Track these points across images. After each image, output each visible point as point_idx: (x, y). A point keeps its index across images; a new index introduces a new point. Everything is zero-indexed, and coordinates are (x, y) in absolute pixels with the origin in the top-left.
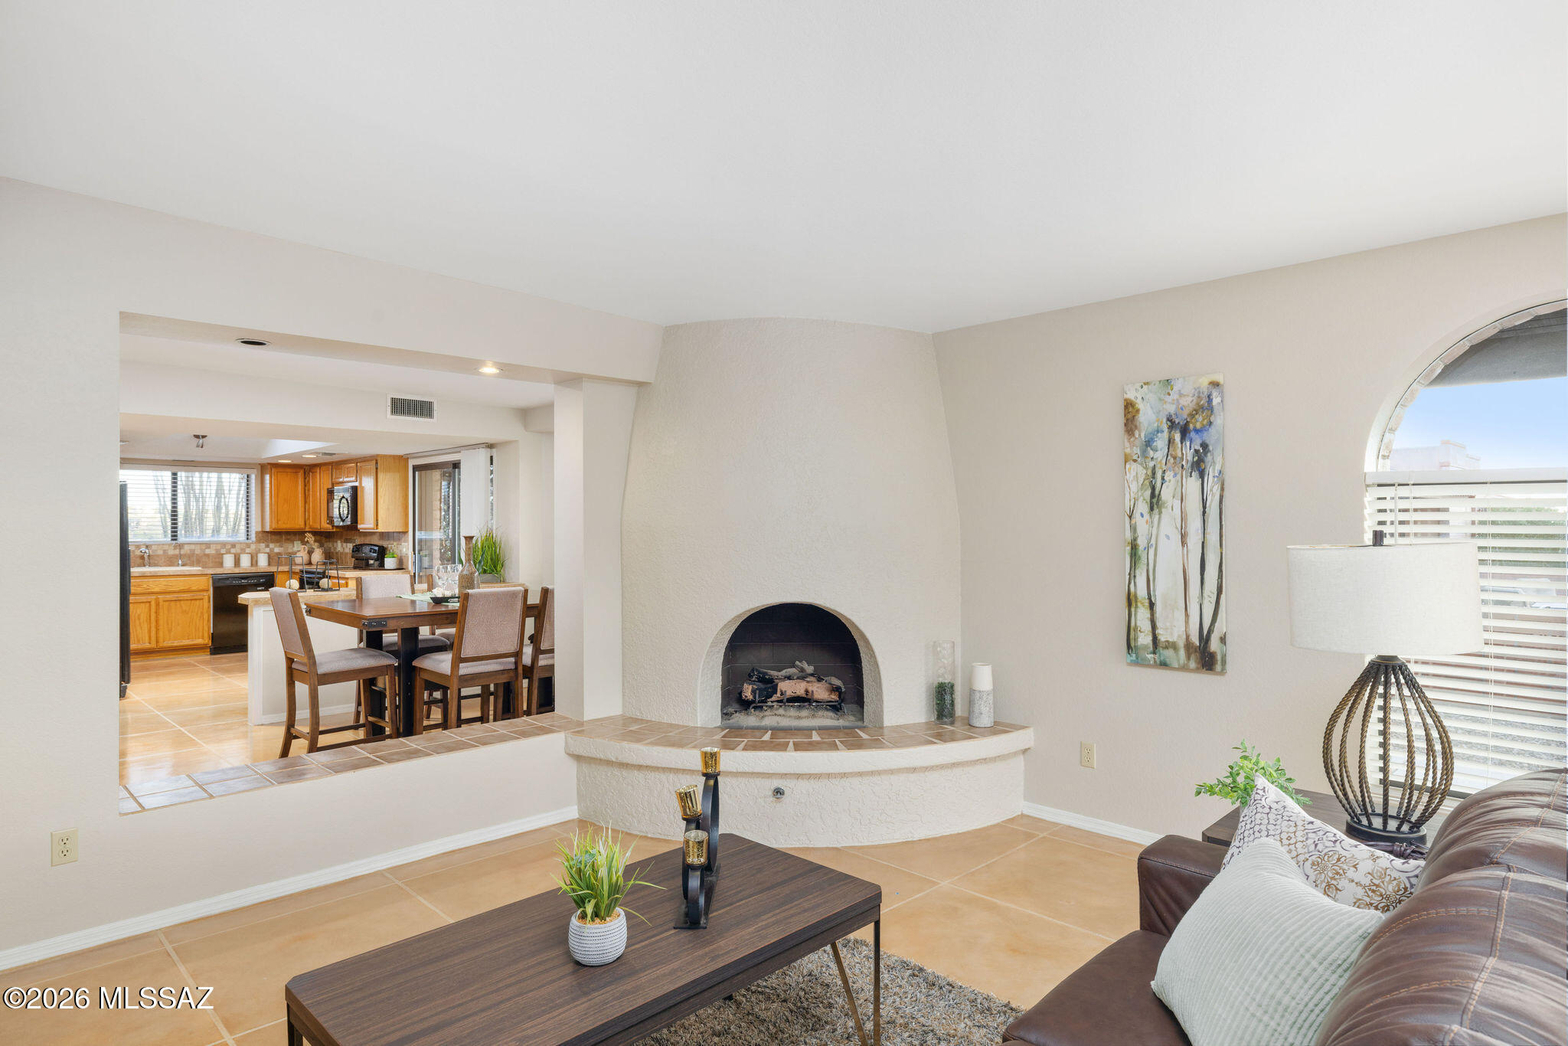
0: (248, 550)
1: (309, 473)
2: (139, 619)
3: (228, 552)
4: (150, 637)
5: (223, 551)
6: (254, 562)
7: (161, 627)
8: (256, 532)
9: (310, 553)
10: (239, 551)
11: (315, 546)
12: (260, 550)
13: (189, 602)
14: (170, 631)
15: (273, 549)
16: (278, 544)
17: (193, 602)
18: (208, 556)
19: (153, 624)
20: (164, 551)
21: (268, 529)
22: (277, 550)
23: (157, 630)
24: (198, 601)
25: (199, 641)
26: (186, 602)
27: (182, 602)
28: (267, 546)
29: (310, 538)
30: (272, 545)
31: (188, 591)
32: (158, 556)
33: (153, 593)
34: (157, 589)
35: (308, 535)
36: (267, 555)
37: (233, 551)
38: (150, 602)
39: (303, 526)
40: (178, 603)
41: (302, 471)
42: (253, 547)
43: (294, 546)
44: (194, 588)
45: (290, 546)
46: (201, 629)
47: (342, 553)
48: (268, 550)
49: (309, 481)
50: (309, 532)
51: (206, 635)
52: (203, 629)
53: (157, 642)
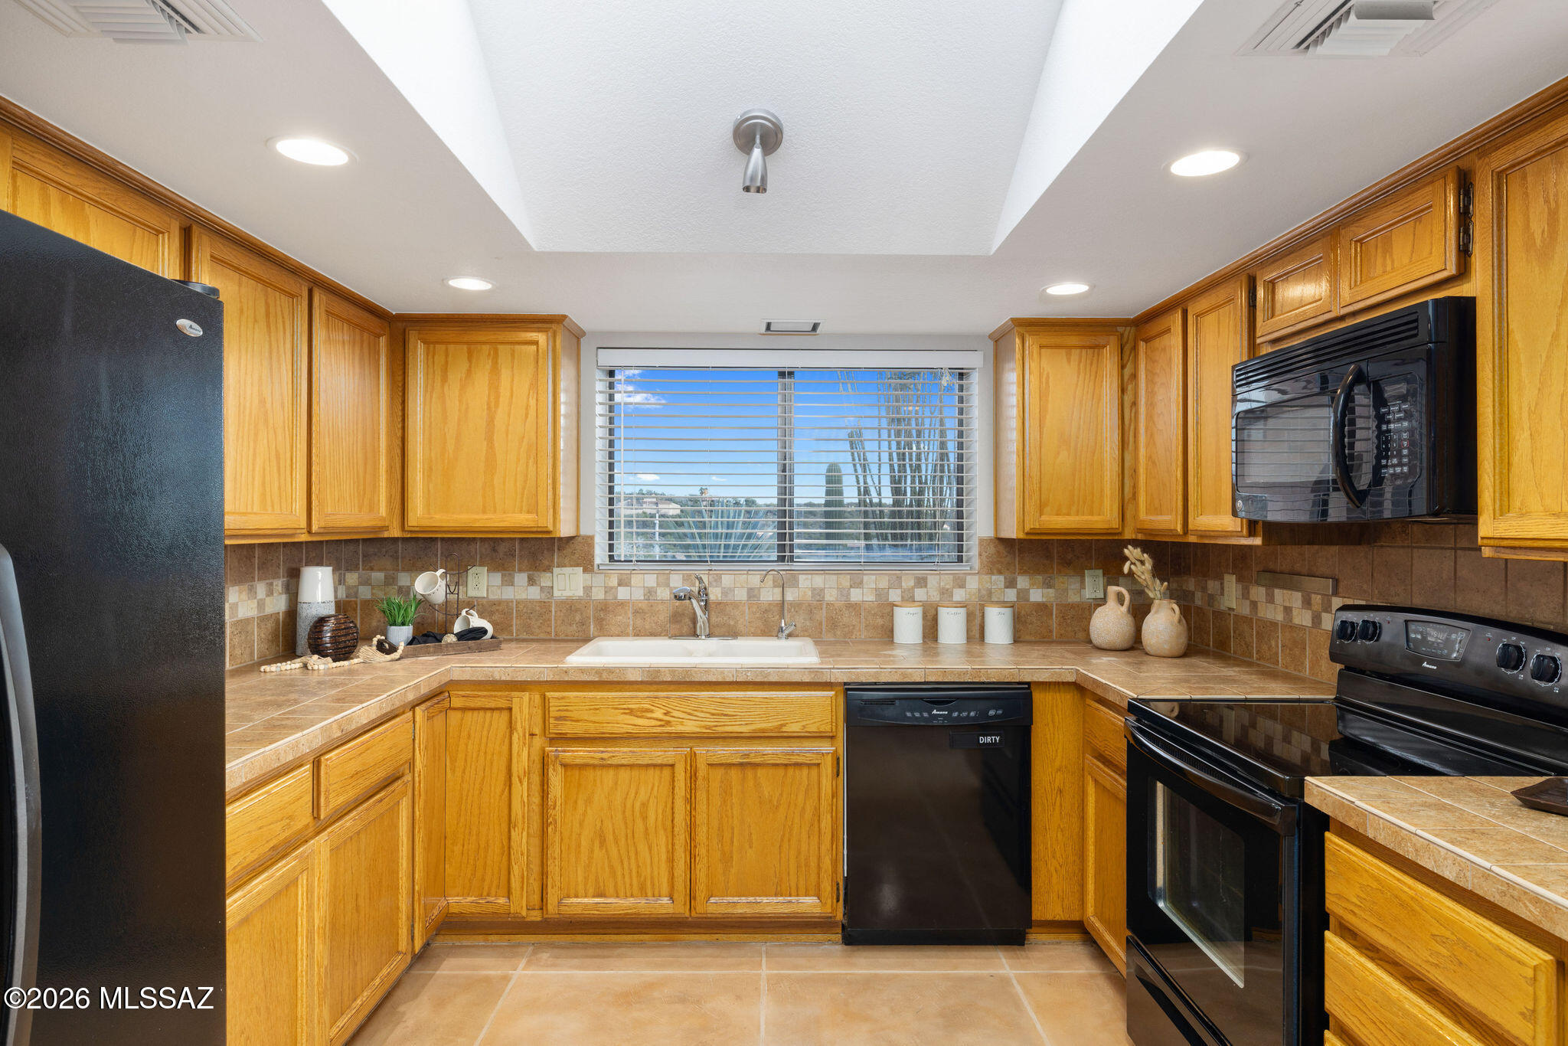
0: (959, 595)
1: (1135, 348)
2: (645, 818)
3: (909, 599)
4: (672, 877)
5: (895, 596)
6: (976, 633)
7: (702, 851)
8: (981, 541)
9: (1140, 610)
10: (935, 596)
11: (1156, 589)
12: (990, 593)
13: (781, 771)
14: (727, 860)
15: (1027, 591)
16: (1040, 578)
17: (791, 771)
18: (854, 607)
19: (681, 838)
20: (750, 590)
21: (1011, 531)
22: (1037, 595)
23: (692, 856)
24: (805, 771)
25: (808, 904)
26: (772, 771)
27: (760, 772)
28: (1011, 584)
29: (1139, 564)
30: (1022, 582)
31: (777, 736)
32: (736, 605)
33: (680, 737)
34: (690, 727)
35: (1131, 552)
36: (1008, 611)
37: (920, 594)
38: (672, 766)
39: (1115, 524)
40: (750, 773)
41: (1113, 340)
42: (973, 583)
43: (1083, 586)
44: (794, 728)
45: (1073, 583)
46: (813, 864)
47: (1241, 619)
48: (1011, 595)
49: (1134, 376)
50: (1135, 543)
51: (827, 887)
52: (819, 867)
53: (692, 897)
